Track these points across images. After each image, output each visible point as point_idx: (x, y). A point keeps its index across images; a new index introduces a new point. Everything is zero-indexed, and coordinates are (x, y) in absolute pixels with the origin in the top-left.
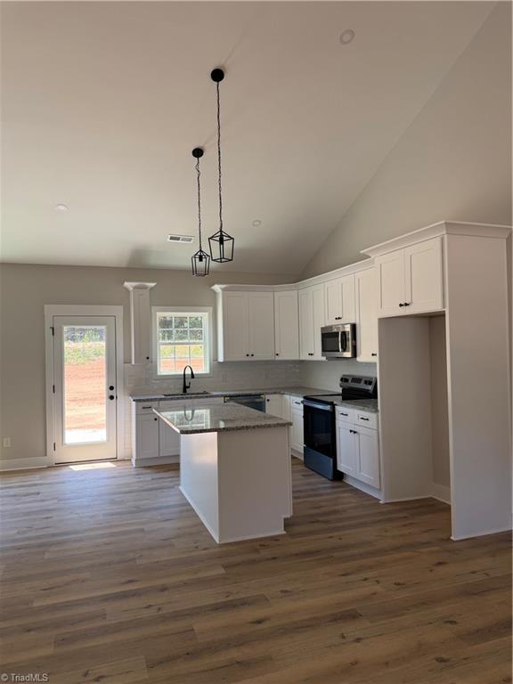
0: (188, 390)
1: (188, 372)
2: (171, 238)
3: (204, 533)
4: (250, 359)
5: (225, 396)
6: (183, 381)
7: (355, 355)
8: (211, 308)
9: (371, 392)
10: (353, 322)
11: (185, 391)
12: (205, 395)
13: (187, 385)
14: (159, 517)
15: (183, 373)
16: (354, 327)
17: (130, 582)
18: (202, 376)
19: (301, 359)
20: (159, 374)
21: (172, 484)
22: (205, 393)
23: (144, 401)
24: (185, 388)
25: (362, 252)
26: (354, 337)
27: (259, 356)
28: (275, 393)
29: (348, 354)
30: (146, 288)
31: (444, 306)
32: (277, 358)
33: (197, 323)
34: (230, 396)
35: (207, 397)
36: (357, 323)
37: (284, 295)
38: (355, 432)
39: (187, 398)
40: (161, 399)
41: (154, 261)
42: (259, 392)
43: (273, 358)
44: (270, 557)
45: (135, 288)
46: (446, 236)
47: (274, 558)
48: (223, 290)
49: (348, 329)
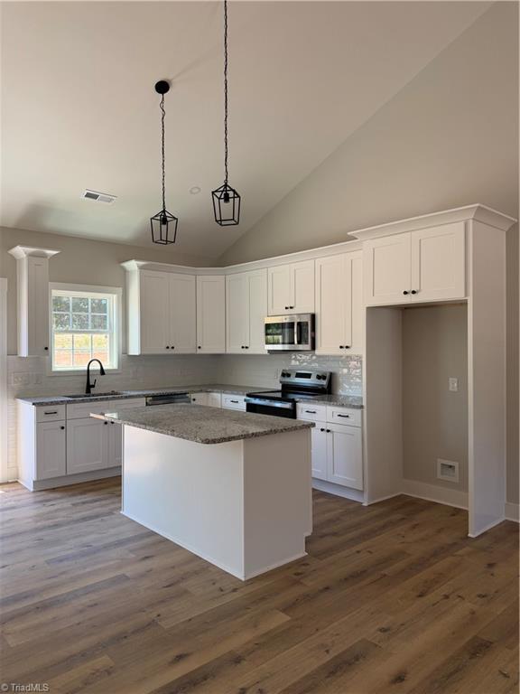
0: (92, 389)
1: (95, 367)
2: (88, 195)
3: (210, 569)
4: (170, 352)
5: (147, 396)
6: (86, 378)
7: (313, 347)
8: (120, 290)
9: (326, 387)
10: (312, 312)
11: (88, 391)
12: (114, 395)
13: (91, 384)
14: (132, 556)
15: (86, 368)
16: (313, 317)
17: (180, 658)
18: (112, 372)
19: (228, 352)
20: (54, 369)
21: (106, 509)
22: (113, 393)
23: (47, 404)
24: (89, 387)
25: (349, 233)
26: (314, 329)
27: (180, 350)
28: (201, 391)
29: (307, 347)
30: (44, 256)
31: (466, 295)
32: (199, 352)
33: (101, 307)
34: (153, 396)
35: (119, 398)
36: (317, 312)
37: (209, 280)
38: (328, 431)
39: (91, 400)
40: (68, 402)
41: (52, 223)
42: (184, 391)
43: (194, 352)
44: (321, 588)
45: (31, 255)
46: (471, 221)
47: (327, 588)
48: (141, 268)
49: (307, 319)
